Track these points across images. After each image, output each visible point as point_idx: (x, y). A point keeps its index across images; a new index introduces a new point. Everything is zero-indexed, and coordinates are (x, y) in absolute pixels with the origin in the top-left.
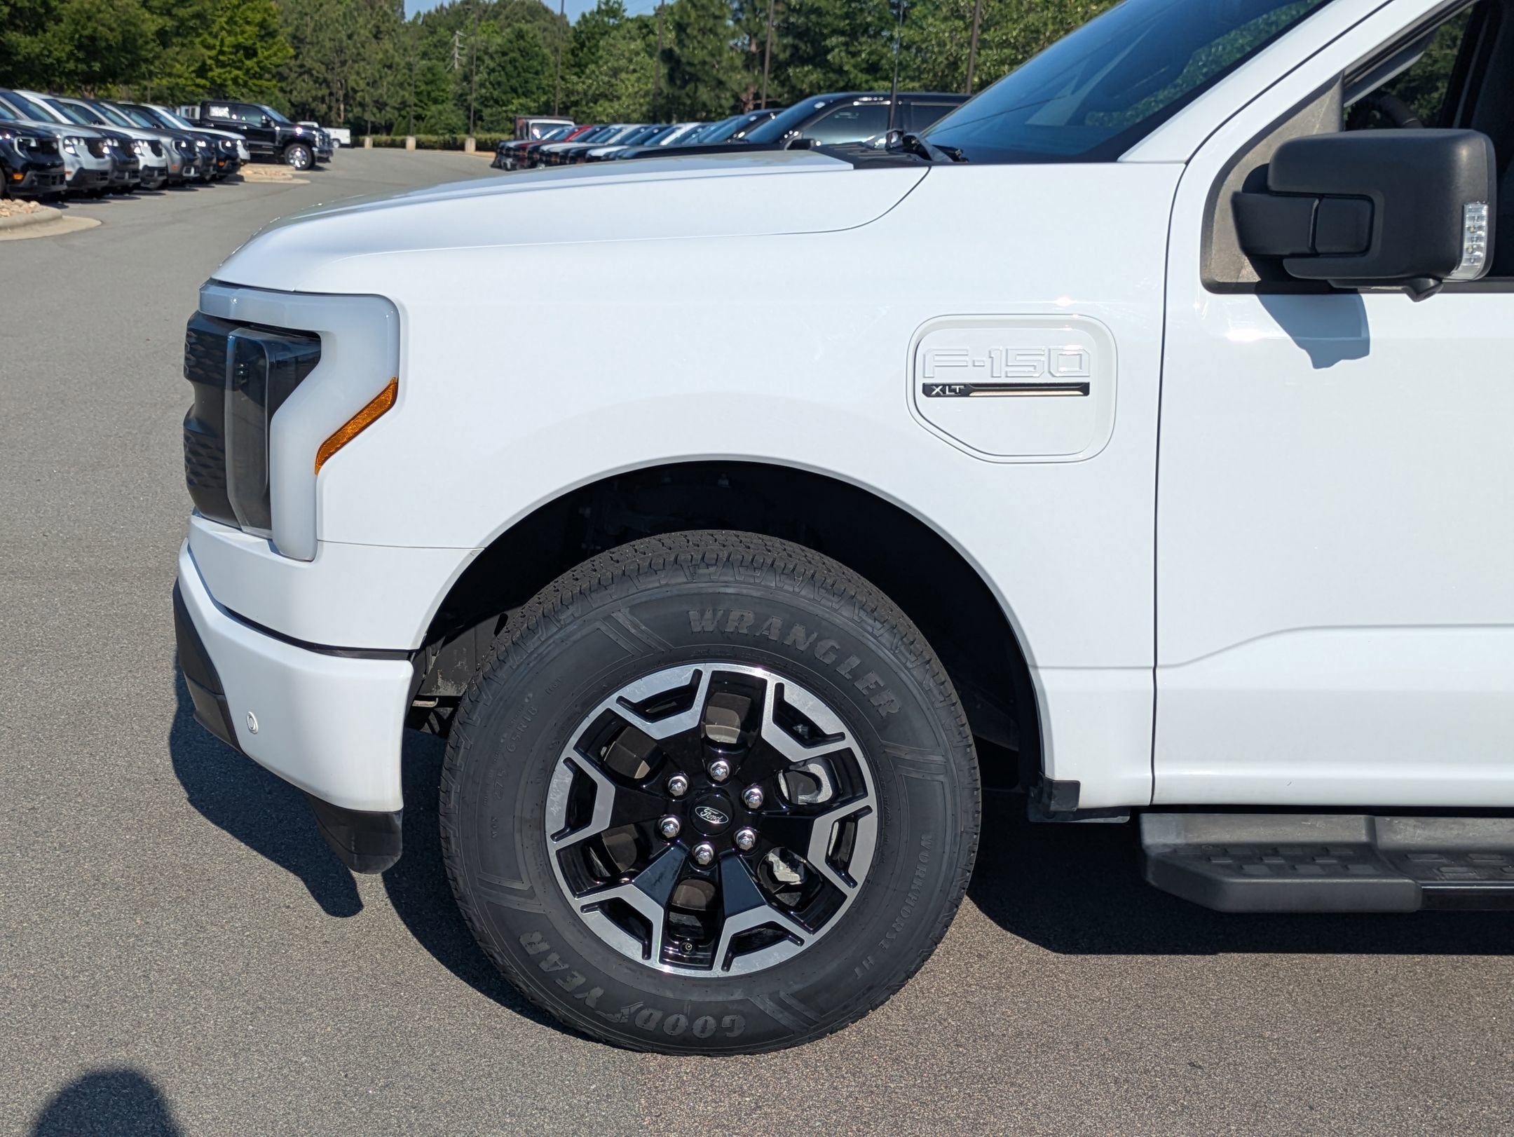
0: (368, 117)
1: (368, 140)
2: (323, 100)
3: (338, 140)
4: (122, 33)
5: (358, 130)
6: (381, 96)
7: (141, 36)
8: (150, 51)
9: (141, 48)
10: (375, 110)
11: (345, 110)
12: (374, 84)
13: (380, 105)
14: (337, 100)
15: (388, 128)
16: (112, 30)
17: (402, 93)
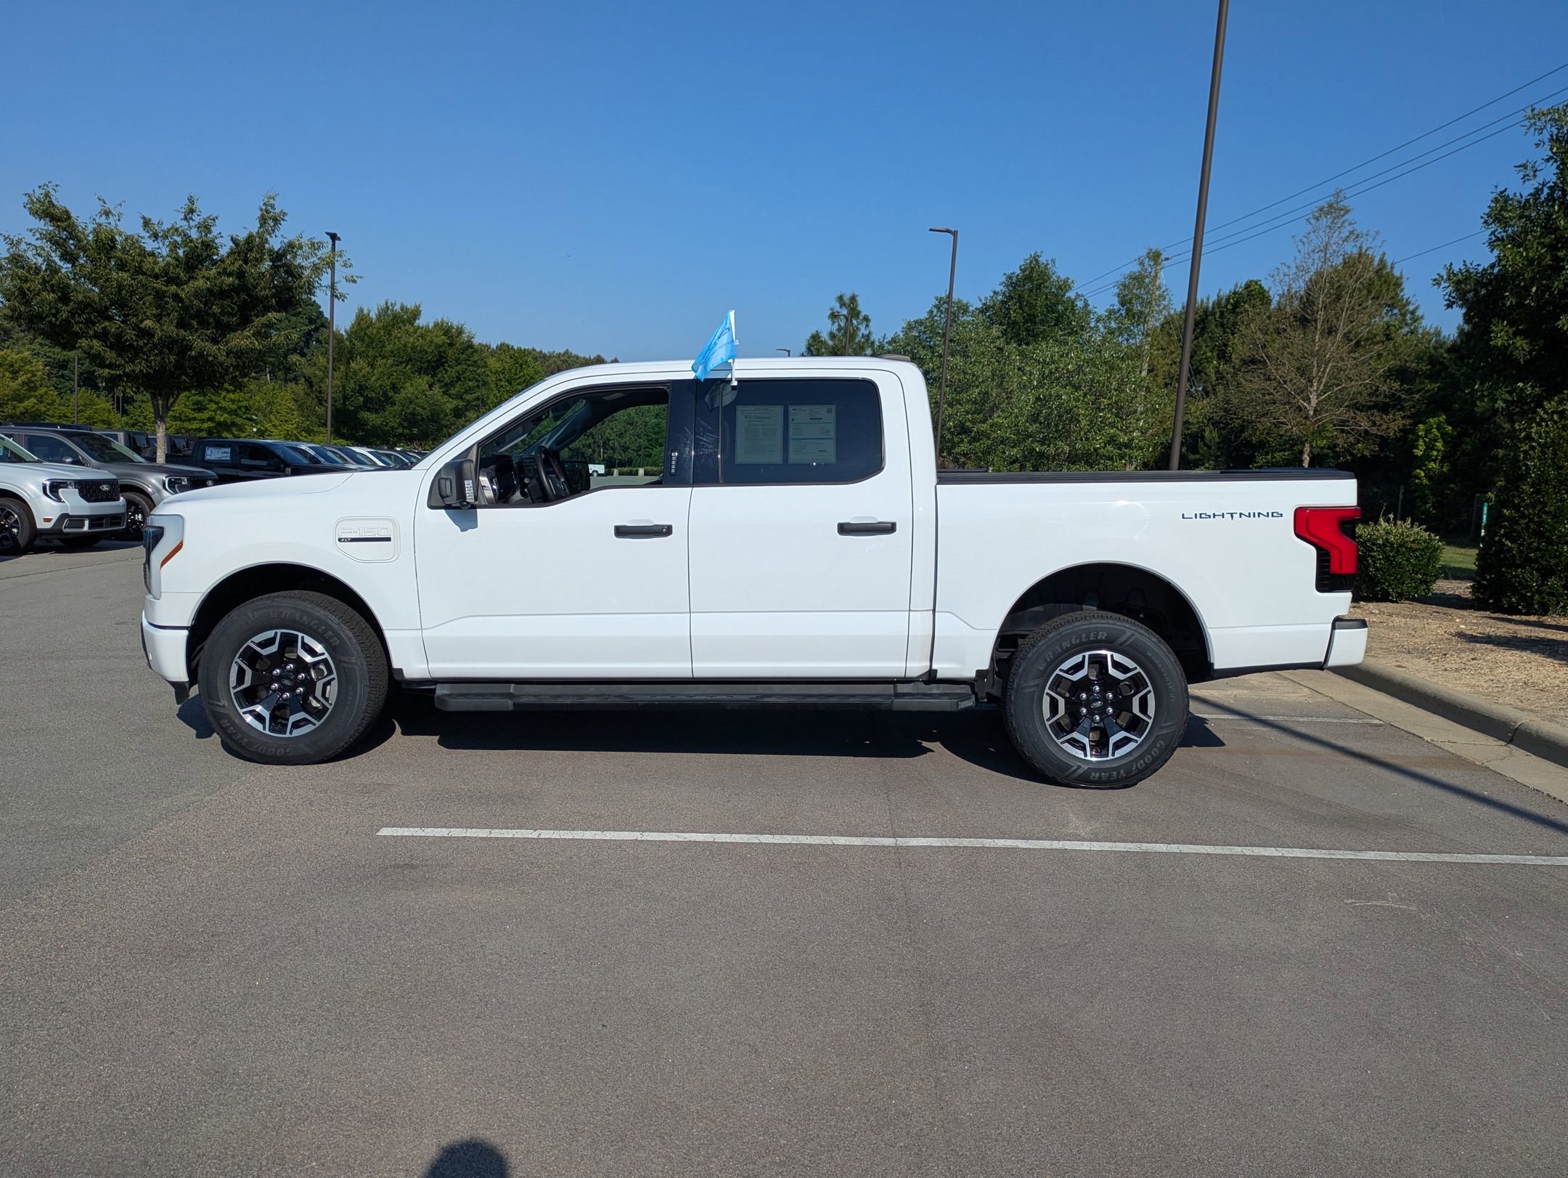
0: (617, 456)
1: (616, 471)
2: (589, 446)
3: (597, 471)
4: (431, 411)
5: (610, 465)
6: (626, 442)
7: (442, 411)
8: (448, 420)
9: (443, 419)
10: (621, 452)
11: (604, 453)
12: (621, 435)
13: (625, 449)
14: (599, 446)
15: (630, 463)
16: (424, 409)
17: (639, 440)
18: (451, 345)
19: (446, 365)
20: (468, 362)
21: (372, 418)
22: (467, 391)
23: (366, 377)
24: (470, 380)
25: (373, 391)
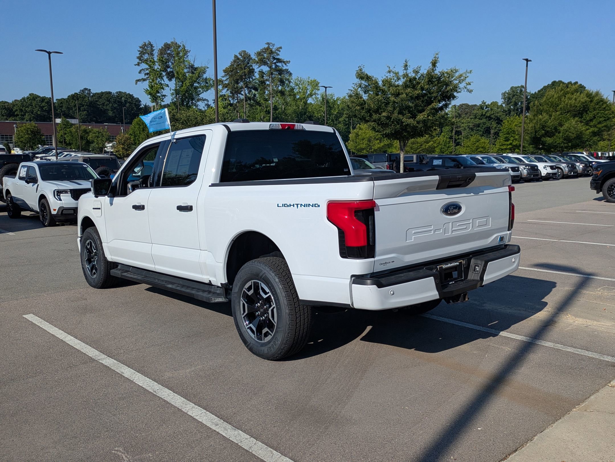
16: (573, 134)
18: (591, 101)
19: (588, 111)
20: (600, 109)
21: (549, 140)
22: (600, 123)
23: (546, 122)
24: (600, 118)
25: (549, 128)
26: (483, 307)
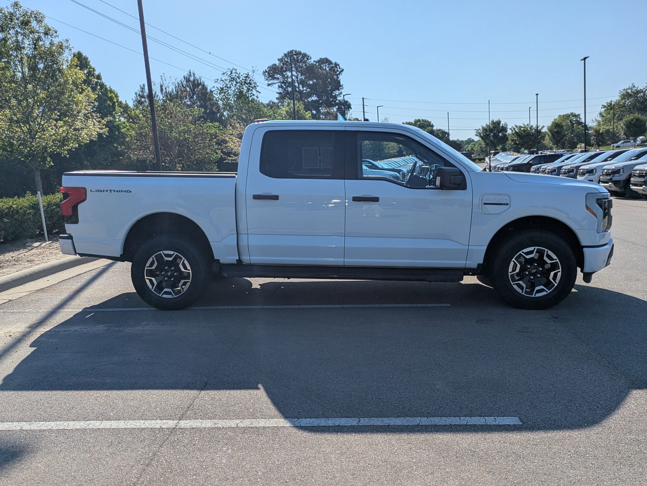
26: (106, 326)
